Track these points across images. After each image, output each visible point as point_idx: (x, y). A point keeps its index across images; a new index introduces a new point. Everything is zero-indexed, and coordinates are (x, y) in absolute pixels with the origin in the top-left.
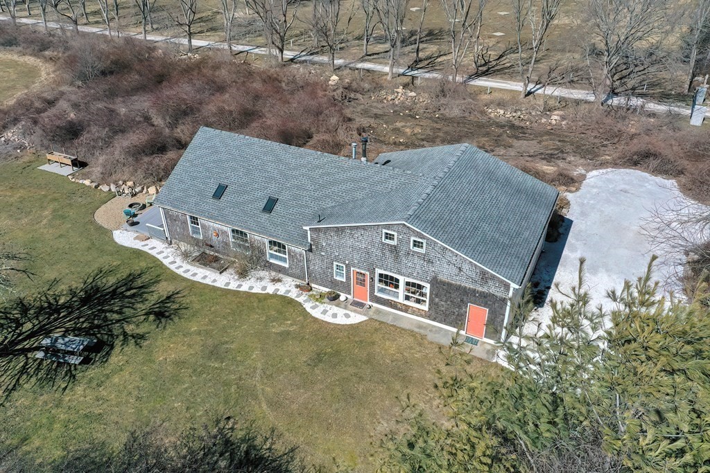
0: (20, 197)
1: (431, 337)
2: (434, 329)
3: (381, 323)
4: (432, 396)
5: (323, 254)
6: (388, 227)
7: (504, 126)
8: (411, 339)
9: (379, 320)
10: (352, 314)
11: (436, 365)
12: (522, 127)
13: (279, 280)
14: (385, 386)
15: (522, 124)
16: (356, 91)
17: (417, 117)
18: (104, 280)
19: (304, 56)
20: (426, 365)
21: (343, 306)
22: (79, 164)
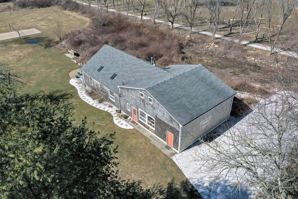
0: (53, 63)
1: (153, 142)
2: (156, 139)
3: (137, 131)
4: (136, 163)
5: (124, 98)
6: (141, 90)
7: (252, 65)
8: (144, 140)
9: (137, 130)
10: (129, 125)
11: (146, 153)
12: (260, 67)
13: (112, 107)
14: (120, 154)
15: (261, 66)
16: (193, 42)
17: (214, 56)
18: (56, 94)
19: (183, 27)
20: (142, 151)
21: (127, 121)
22: (77, 55)
